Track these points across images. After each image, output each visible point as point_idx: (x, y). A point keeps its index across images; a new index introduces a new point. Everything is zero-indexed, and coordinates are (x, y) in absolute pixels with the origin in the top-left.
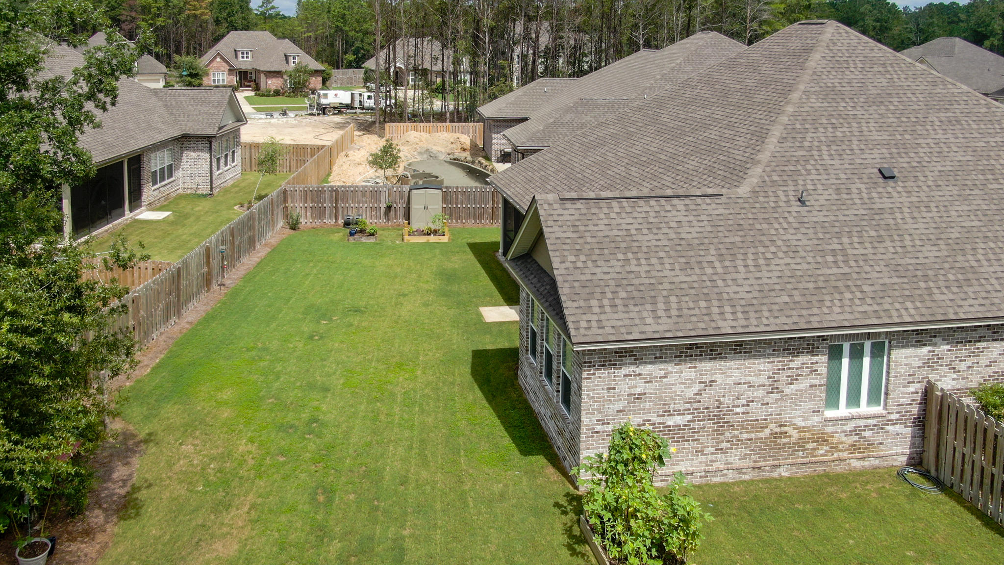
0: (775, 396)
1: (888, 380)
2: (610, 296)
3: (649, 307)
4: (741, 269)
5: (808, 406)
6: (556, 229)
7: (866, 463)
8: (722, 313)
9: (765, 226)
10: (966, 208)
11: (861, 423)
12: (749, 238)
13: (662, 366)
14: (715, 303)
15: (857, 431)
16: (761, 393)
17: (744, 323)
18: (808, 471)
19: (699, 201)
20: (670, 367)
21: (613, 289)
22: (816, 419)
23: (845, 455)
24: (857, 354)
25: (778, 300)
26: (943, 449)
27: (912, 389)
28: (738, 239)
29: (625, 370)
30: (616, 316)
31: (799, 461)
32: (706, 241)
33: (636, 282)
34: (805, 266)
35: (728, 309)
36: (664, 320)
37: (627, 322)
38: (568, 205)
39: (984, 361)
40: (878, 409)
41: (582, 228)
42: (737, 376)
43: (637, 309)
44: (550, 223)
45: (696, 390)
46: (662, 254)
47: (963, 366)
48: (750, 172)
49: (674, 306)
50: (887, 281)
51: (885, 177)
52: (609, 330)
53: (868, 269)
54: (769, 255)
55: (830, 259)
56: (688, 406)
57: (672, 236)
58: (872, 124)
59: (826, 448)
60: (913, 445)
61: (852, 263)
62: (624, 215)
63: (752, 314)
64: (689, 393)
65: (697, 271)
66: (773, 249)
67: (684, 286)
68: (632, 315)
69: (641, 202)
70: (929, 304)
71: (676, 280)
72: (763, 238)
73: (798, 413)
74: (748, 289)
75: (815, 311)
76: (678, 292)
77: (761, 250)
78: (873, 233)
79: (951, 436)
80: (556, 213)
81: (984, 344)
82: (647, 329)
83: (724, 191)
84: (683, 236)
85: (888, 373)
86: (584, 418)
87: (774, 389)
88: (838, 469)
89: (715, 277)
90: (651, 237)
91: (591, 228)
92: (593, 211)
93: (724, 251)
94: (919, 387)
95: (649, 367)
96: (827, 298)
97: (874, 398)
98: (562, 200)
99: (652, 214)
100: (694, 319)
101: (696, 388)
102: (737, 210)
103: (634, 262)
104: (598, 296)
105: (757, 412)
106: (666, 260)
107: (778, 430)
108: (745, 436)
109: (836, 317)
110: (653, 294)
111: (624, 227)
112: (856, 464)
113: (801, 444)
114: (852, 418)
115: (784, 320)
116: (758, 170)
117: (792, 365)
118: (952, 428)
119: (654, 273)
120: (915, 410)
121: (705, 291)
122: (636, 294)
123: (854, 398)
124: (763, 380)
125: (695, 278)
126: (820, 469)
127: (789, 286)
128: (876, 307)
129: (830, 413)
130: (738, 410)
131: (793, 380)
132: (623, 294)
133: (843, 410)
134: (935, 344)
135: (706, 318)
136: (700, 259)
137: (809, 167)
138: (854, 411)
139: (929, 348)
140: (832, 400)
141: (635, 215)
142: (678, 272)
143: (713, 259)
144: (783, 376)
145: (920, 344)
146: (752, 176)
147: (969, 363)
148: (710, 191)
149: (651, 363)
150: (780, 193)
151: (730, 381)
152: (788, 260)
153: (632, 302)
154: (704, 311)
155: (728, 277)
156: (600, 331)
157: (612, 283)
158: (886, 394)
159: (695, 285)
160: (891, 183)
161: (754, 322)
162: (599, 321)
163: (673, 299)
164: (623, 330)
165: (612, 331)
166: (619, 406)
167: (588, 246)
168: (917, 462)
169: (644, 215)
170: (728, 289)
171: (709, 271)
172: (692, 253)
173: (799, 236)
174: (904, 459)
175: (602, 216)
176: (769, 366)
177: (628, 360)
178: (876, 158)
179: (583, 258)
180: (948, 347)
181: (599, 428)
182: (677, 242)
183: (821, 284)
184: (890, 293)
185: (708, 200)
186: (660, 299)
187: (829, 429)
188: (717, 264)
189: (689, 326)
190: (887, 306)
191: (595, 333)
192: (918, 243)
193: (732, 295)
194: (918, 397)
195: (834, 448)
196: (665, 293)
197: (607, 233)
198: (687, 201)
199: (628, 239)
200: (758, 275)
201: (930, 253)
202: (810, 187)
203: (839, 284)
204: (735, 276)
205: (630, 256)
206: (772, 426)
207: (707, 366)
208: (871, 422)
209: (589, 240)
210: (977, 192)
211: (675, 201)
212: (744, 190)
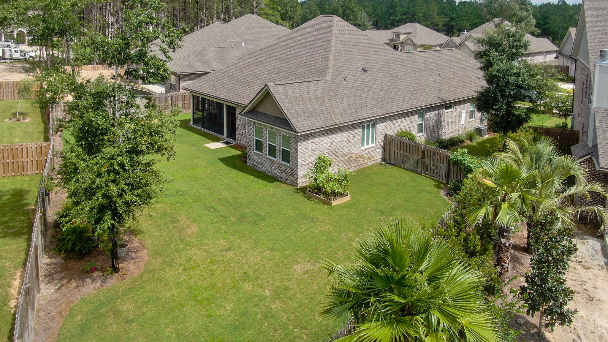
0: (349, 144)
1: (376, 135)
2: (303, 116)
3: (315, 118)
4: (336, 103)
5: (357, 146)
6: (278, 95)
7: (372, 163)
8: (335, 118)
9: (338, 89)
10: (386, 79)
11: (370, 150)
12: (335, 94)
13: (320, 138)
14: (333, 115)
15: (369, 153)
16: (346, 144)
17: (342, 120)
18: (358, 168)
19: (317, 82)
20: (322, 138)
21: (303, 114)
22: (359, 150)
23: (366, 161)
24: (368, 128)
25: (348, 112)
26: (391, 153)
27: (382, 137)
28: (332, 94)
29: (310, 141)
30: (307, 122)
31: (356, 165)
32: (324, 95)
33: (308, 111)
34: (352, 101)
35: (336, 116)
36: (321, 122)
37: (311, 124)
38: (279, 86)
39: (397, 126)
40: (374, 145)
41: (286, 94)
42: (340, 139)
43: (312, 119)
44: (276, 94)
45: (329, 145)
46: (313, 101)
47: (392, 128)
48: (328, 72)
49: (322, 117)
50: (374, 103)
51: (364, 71)
52: (307, 127)
53: (368, 100)
54: (342, 99)
55: (358, 98)
56: (327, 151)
57: (314, 95)
58: (356, 53)
59: (362, 160)
60: (382, 155)
61: (364, 99)
62: (297, 89)
63: (343, 117)
64: (327, 147)
65: (324, 105)
66: (342, 96)
67: (322, 110)
68: (311, 121)
69: (300, 84)
70: (385, 109)
71: (319, 109)
72: (339, 93)
73: (355, 149)
74: (340, 109)
75: (359, 114)
76: (322, 113)
77: (339, 97)
78: (366, 89)
79: (393, 148)
80: (276, 90)
81: (397, 120)
82: (317, 125)
83: (323, 78)
84: (317, 94)
85: (376, 132)
86: (299, 160)
87: (349, 142)
88: (365, 166)
89: (330, 107)
90: (307, 96)
91: (289, 94)
92: (287, 88)
93: (330, 98)
94: (383, 136)
95: (317, 139)
96: (360, 110)
97: (372, 142)
98: (276, 85)
99: (305, 88)
100: (329, 120)
101: (330, 144)
102: (329, 85)
103: (306, 104)
104: (300, 117)
105: (345, 150)
106: (315, 103)
107: (350, 156)
108: (342, 159)
109: (364, 115)
110: (315, 114)
111: (299, 93)
112: (369, 163)
113: (356, 160)
114: (368, 149)
115: (352, 118)
116: (330, 71)
117: (353, 133)
118: (393, 146)
119: (313, 108)
120: (382, 143)
121: (329, 111)
122: (310, 115)
123: (368, 143)
124: (346, 139)
125: (325, 108)
126: (361, 167)
127: (350, 107)
128: (373, 111)
129: (363, 148)
130: (340, 150)
131: (354, 138)
132: (307, 115)
133: (366, 147)
134: (386, 122)
135: (332, 120)
136: (324, 102)
137: (344, 69)
138: (368, 146)
139: (385, 123)
140: (363, 145)
141: (300, 88)
142: (319, 106)
143: (327, 101)
144: (351, 137)
145: (383, 122)
146: (329, 73)
147: (394, 127)
148: (319, 79)
149: (317, 137)
150: (339, 78)
151: (338, 141)
152: (347, 100)
153: (310, 117)
154: (331, 118)
155: (333, 106)
156: (304, 128)
157: (302, 112)
158: (376, 139)
159: (325, 110)
160: (366, 72)
161: (344, 119)
162: (303, 124)
163: (321, 115)
164: (311, 126)
165: (308, 127)
166: (308, 154)
167: (290, 101)
168: (384, 160)
169: (303, 88)
170: (334, 110)
171: (328, 105)
172: (321, 100)
173: (348, 92)
174: (380, 160)
175: (290, 90)
176: (347, 134)
177: (311, 137)
178: (360, 65)
179: (290, 105)
180: (389, 122)
181: (303, 163)
182: (316, 97)
183: (358, 106)
184: (375, 107)
185: (319, 82)
186: (317, 116)
187: (363, 153)
188: (329, 103)
189: (328, 123)
190: (376, 111)
191: (303, 129)
192: (378, 91)
193: (336, 112)
194: (383, 139)
195: (364, 159)
196: (318, 113)
197: (294, 96)
198: (314, 82)
199: (301, 97)
200: (341, 105)
201: (381, 94)
202: (346, 76)
203: (362, 105)
204: (335, 106)
205: (304, 102)
206: (349, 154)
207: (332, 136)
208: (373, 149)
209: (290, 98)
210: (388, 74)
211: (310, 83)
212: (328, 78)
